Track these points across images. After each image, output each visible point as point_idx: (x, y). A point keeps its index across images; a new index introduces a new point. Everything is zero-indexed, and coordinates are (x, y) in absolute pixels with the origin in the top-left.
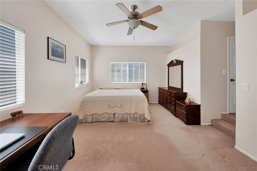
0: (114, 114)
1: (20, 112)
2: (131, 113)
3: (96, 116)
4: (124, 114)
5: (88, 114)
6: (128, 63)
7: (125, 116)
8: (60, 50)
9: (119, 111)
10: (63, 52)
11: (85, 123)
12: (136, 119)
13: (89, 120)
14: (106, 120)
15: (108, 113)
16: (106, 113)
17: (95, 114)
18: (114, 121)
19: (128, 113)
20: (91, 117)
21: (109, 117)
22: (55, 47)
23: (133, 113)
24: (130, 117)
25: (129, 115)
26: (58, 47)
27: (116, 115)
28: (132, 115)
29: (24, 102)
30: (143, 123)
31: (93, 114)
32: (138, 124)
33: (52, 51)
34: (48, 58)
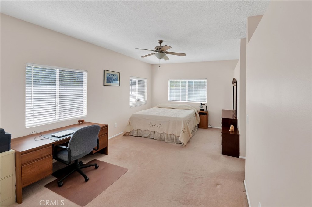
0: (154, 132)
1: (83, 121)
2: (168, 133)
3: (141, 132)
4: (162, 133)
5: (134, 129)
6: (187, 81)
7: (163, 135)
8: (114, 77)
9: (158, 130)
10: (117, 78)
11: (132, 136)
12: (172, 140)
13: (135, 134)
14: (148, 137)
15: (149, 131)
16: (148, 130)
17: (139, 129)
18: (154, 138)
19: (165, 133)
20: (136, 131)
21: (150, 135)
22: (110, 76)
23: (170, 134)
24: (167, 137)
25: (166, 135)
26: (112, 75)
27: (156, 133)
28: (169, 136)
29: (87, 115)
30: (178, 145)
31: (138, 130)
32: (174, 144)
33: (107, 79)
34: (104, 85)
